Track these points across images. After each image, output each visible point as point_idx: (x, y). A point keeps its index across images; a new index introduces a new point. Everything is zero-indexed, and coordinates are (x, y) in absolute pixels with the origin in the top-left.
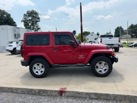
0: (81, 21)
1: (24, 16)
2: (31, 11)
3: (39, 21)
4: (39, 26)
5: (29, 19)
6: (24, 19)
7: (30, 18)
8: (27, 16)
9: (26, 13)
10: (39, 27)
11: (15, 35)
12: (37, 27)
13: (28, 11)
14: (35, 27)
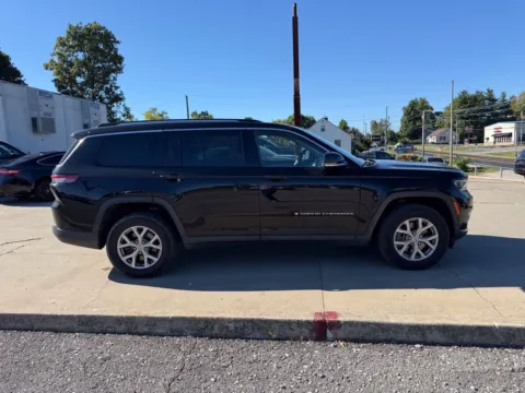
1: (57, 46)
2: (84, 25)
3: (119, 70)
4: (117, 88)
5: (77, 60)
6: (56, 59)
7: (81, 56)
8: (71, 47)
9: (64, 35)
10: (118, 92)
12: (107, 91)
14: (102, 93)
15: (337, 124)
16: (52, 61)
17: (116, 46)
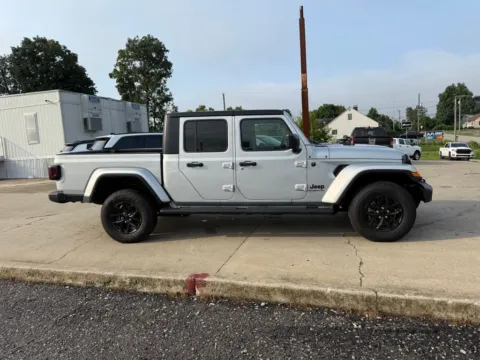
0: (304, 70)
1: (119, 58)
2: (140, 38)
3: (168, 75)
4: (167, 90)
5: (135, 68)
6: (118, 69)
7: (137, 64)
8: (130, 57)
9: (124, 48)
10: (167, 93)
11: (85, 120)
12: (159, 93)
13: (130, 41)
14: (155, 95)
15: (367, 112)
16: (115, 70)
17: (166, 54)
